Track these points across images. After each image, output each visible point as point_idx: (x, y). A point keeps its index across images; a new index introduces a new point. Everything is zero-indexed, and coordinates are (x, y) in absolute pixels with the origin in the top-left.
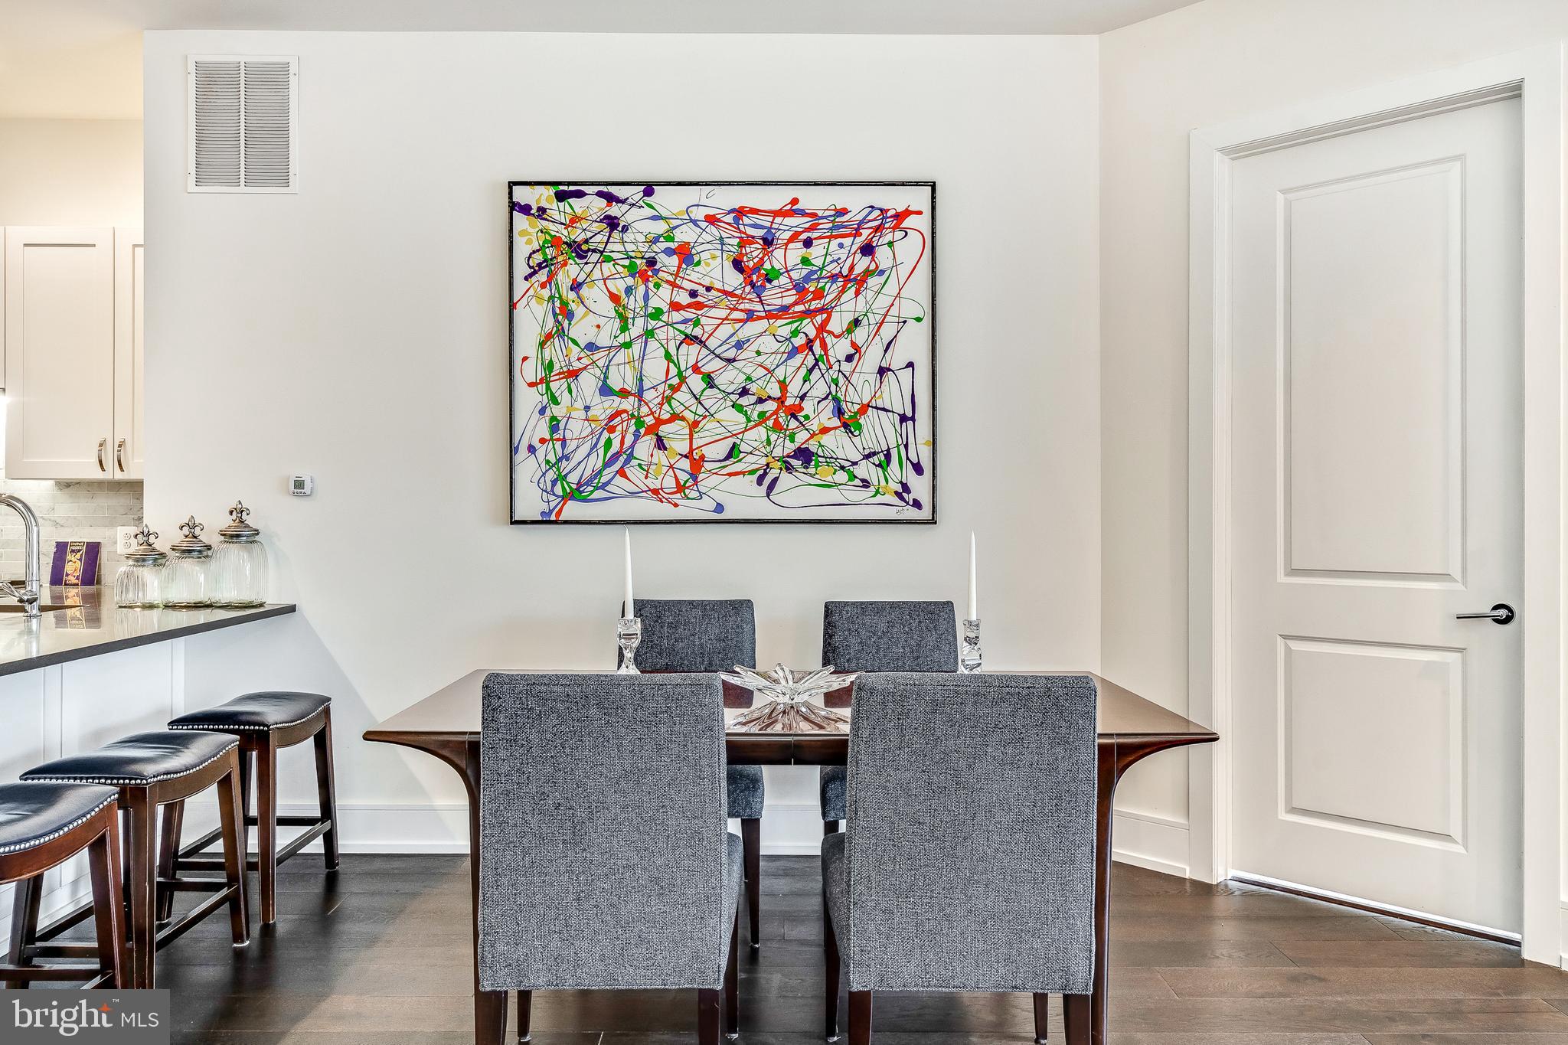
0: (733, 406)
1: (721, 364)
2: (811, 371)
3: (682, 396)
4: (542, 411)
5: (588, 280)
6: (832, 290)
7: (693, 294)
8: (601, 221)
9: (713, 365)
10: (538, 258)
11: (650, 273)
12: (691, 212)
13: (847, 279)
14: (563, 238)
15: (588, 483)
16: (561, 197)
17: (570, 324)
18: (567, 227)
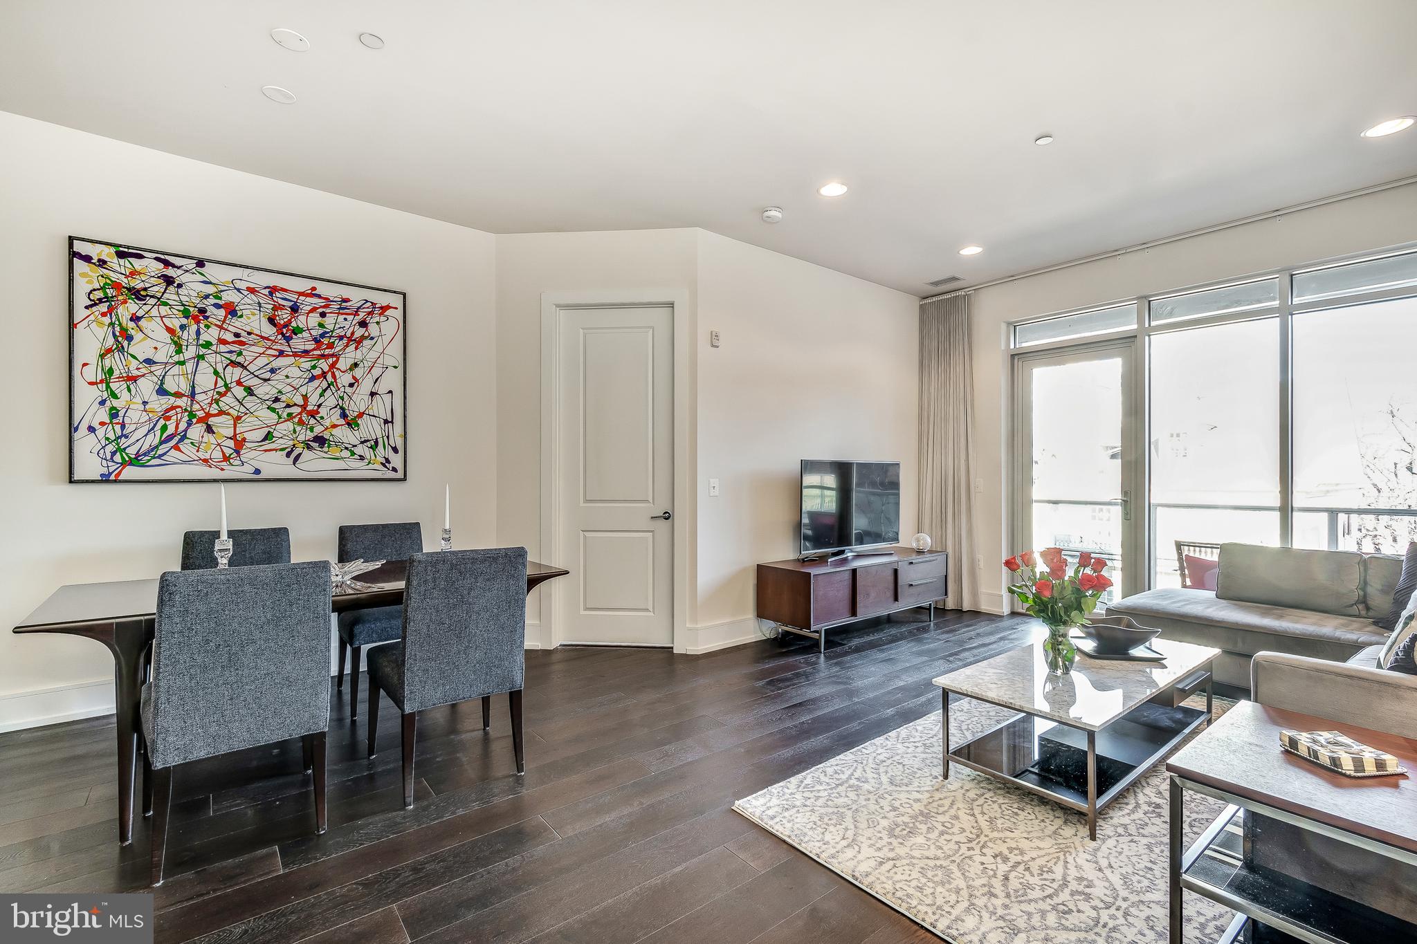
0: (268, 408)
1: (256, 381)
2: (325, 391)
3: (228, 399)
4: (103, 403)
5: (146, 315)
6: (339, 346)
7: (237, 335)
8: (158, 277)
9: (253, 382)
10: (100, 294)
11: (201, 318)
12: (236, 283)
13: (350, 339)
14: (124, 284)
15: (145, 454)
16: (121, 255)
17: (129, 344)
18: (127, 277)
